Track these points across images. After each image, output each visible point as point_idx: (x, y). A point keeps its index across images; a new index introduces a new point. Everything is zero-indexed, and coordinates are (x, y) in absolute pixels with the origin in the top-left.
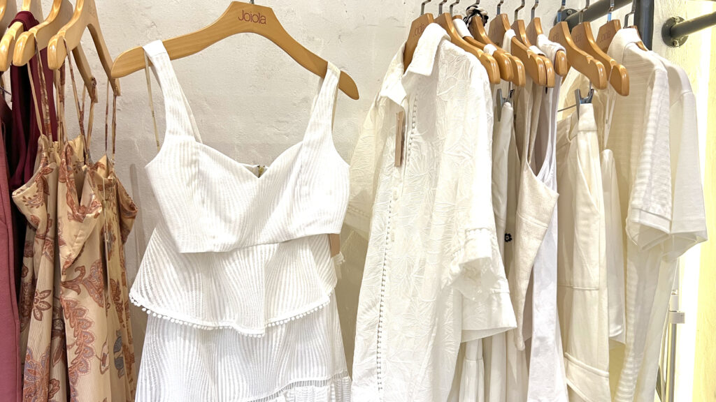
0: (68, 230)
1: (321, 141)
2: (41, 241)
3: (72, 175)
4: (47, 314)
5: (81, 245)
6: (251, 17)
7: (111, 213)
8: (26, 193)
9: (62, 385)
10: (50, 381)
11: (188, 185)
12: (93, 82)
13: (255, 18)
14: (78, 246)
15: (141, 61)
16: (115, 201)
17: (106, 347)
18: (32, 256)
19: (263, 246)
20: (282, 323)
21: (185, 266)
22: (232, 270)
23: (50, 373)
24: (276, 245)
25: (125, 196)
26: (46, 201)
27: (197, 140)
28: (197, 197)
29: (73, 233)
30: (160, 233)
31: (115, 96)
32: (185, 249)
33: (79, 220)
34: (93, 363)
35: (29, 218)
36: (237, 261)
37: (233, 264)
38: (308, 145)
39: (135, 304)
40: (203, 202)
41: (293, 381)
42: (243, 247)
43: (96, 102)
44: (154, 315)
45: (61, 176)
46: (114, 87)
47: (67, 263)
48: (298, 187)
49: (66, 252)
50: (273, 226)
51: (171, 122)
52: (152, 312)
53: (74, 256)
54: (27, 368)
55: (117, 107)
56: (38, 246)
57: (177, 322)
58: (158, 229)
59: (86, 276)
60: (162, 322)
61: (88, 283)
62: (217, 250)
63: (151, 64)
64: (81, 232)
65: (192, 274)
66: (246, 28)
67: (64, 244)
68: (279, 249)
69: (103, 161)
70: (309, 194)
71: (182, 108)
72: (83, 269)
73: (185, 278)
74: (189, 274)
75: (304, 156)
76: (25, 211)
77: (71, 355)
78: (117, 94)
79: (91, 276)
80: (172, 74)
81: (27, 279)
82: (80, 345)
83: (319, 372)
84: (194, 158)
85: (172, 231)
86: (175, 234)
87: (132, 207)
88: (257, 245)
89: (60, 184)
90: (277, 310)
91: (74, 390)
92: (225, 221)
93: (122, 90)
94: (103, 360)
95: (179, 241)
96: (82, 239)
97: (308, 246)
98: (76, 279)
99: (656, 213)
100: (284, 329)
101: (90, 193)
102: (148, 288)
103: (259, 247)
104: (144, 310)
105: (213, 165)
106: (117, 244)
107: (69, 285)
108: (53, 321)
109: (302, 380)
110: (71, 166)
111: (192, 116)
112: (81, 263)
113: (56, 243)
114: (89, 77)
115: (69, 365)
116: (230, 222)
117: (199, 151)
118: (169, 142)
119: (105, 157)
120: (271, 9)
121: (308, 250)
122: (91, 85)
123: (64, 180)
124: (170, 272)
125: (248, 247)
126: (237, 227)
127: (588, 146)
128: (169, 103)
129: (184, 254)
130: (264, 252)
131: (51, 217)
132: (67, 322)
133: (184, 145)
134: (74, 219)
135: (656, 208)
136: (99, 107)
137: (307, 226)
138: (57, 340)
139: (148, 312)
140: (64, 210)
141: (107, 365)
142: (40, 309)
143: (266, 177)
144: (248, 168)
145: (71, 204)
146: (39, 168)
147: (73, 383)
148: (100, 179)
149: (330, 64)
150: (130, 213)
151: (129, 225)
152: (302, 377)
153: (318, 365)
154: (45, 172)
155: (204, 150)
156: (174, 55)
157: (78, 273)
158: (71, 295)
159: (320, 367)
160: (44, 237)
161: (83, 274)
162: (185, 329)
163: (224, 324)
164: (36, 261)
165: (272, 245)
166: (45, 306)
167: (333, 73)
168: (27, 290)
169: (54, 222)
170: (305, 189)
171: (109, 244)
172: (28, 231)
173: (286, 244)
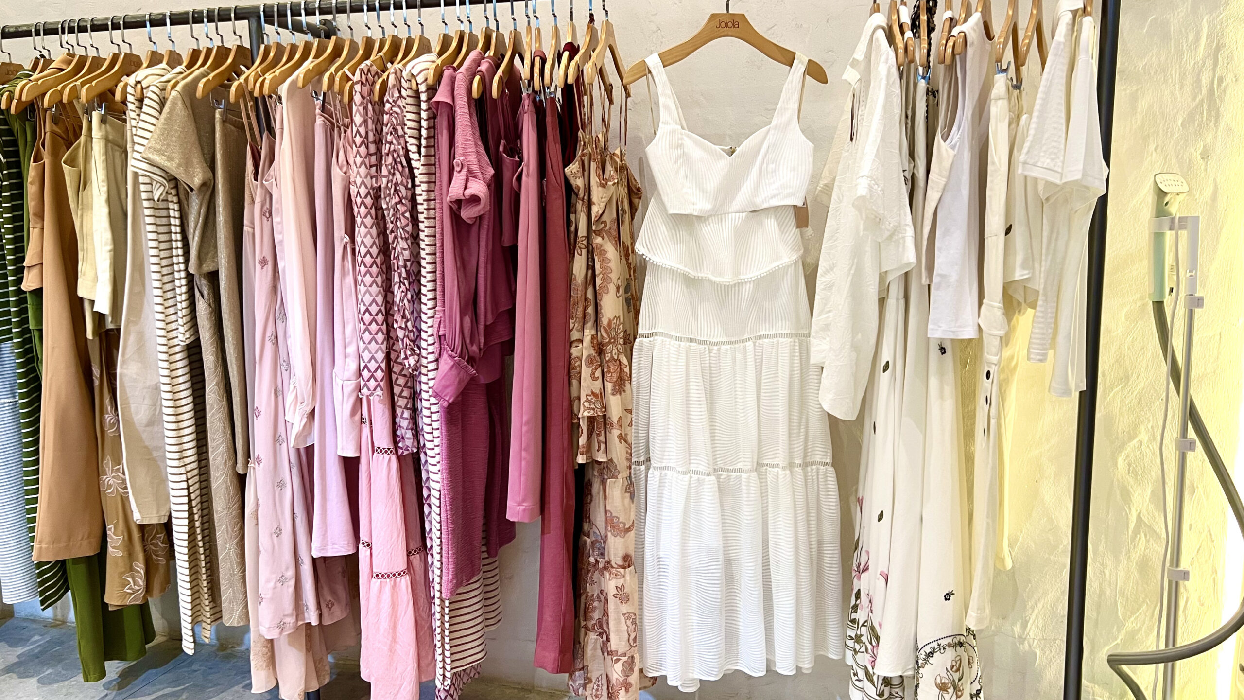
0: (598, 194)
1: (788, 123)
2: (581, 202)
3: (599, 157)
4: (584, 252)
5: (605, 204)
6: (726, 24)
7: (623, 192)
8: (573, 168)
9: (593, 302)
10: (586, 299)
11: (675, 162)
12: (610, 87)
13: (730, 25)
14: (603, 205)
15: (644, 71)
16: (626, 183)
17: (619, 280)
18: (576, 213)
19: (734, 214)
20: (750, 280)
21: (674, 226)
22: (707, 230)
23: (586, 293)
24: (744, 214)
25: (633, 181)
26: (583, 175)
27: (683, 128)
28: (682, 173)
29: (600, 196)
30: (655, 200)
31: (627, 98)
32: (671, 211)
33: (604, 186)
34: (612, 288)
35: (574, 186)
36: (712, 225)
37: (709, 227)
38: (776, 127)
39: (639, 253)
40: (687, 177)
41: (761, 333)
42: (716, 214)
43: (613, 103)
44: (651, 261)
45: (593, 157)
46: (626, 89)
47: (596, 217)
48: (765, 165)
49: (596, 210)
50: (742, 198)
51: (663, 115)
52: (650, 259)
53: (600, 212)
54: (573, 286)
55: (628, 108)
56: (579, 205)
57: (667, 267)
58: (655, 198)
59: (608, 228)
60: (656, 266)
61: (609, 233)
62: (695, 214)
63: (650, 72)
64: (605, 195)
65: (678, 232)
66: (723, 34)
67: (594, 204)
68: (747, 217)
69: (618, 152)
70: (775, 171)
71: (671, 103)
72: (605, 222)
73: (672, 235)
74: (676, 231)
75: (770, 139)
76: (572, 181)
77: (598, 282)
78: (628, 95)
79: (610, 228)
80: (665, 77)
81: (573, 229)
82: (604, 274)
83: (783, 327)
84: (680, 142)
85: (663, 198)
86: (665, 199)
87: (639, 190)
88: (729, 213)
89: (592, 163)
90: (746, 270)
91: (600, 305)
92: (703, 192)
93: (632, 92)
94: (618, 288)
95: (668, 205)
96: (605, 200)
97: (773, 216)
98: (601, 229)
99: (1044, 166)
100: (752, 286)
101: (610, 169)
102: (647, 241)
103: (730, 215)
104: (644, 257)
105: (695, 147)
106: (627, 217)
107: (598, 233)
108: (588, 259)
109: (769, 333)
110: (598, 151)
111: (680, 109)
112: (604, 218)
113: (590, 204)
114: (608, 83)
115: (597, 288)
116: (707, 193)
117: (684, 137)
118: (662, 130)
119: (619, 149)
120: (743, 15)
121: (772, 220)
122: (609, 89)
123: (594, 160)
124: (663, 230)
125: (721, 215)
126: (712, 197)
127: (997, 112)
128: (662, 100)
129: (671, 215)
130: (734, 219)
131: (587, 186)
132: (596, 258)
133: (672, 132)
134: (601, 186)
135: (1046, 162)
136: (615, 107)
137: (772, 198)
138: (590, 272)
139: (647, 259)
140: (594, 180)
141: (620, 293)
142: (581, 248)
143: (736, 157)
144: (723, 150)
145: (599, 176)
146: (579, 153)
147: (600, 301)
148: (616, 162)
149: (798, 54)
150: (637, 194)
151: (636, 205)
152: (769, 331)
153: (782, 320)
154: (583, 155)
155: (688, 136)
156: (665, 64)
157: (603, 225)
158: (598, 240)
159: (784, 322)
160: (583, 200)
161: (605, 226)
162: (672, 272)
163: (702, 275)
164: (578, 216)
165: (741, 214)
166: (583, 247)
167: (800, 62)
168: (572, 236)
169: (588, 189)
170: (772, 166)
171: (622, 215)
172: (573, 196)
173: (754, 214)
